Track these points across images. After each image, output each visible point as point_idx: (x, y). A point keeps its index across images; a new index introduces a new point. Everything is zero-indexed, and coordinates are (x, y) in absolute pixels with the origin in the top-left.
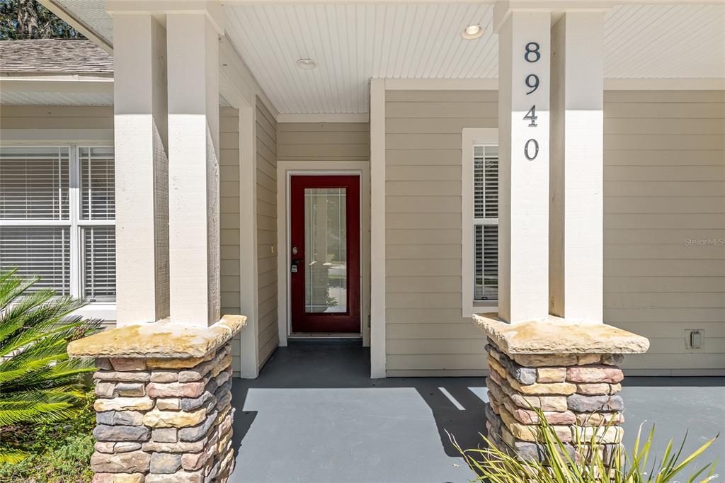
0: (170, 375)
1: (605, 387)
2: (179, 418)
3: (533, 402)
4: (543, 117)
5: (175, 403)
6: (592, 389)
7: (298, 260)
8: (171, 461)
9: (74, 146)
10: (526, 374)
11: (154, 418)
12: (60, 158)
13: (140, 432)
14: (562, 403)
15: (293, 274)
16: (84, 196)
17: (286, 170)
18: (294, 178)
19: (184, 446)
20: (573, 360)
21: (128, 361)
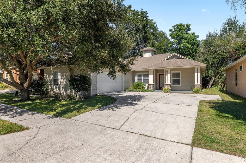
0: (152, 85)
4: (167, 74)
7: (159, 82)
17: (158, 74)
18: (159, 74)
21: (150, 84)
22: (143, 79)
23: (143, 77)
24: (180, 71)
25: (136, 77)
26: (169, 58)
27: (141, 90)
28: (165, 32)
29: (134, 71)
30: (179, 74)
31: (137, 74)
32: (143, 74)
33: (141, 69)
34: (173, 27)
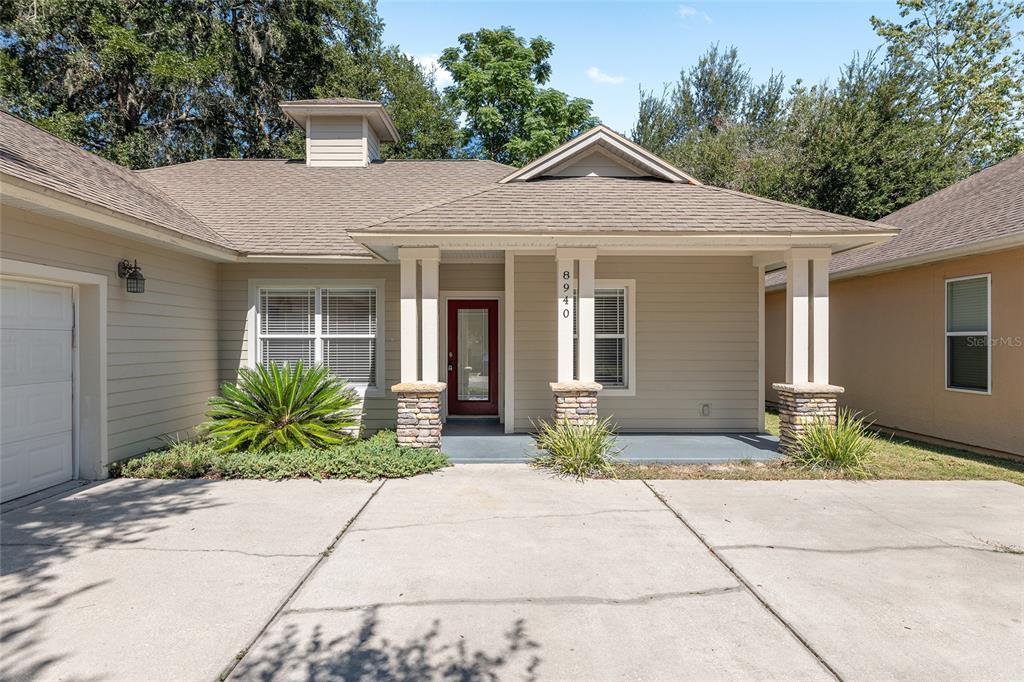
0: (426, 400)
1: (589, 405)
2: (430, 416)
3: (563, 410)
4: (571, 301)
5: (429, 410)
6: (585, 405)
7: (453, 362)
8: (427, 432)
9: (318, 288)
10: (560, 400)
11: (420, 416)
12: (309, 296)
13: (416, 421)
14: (573, 411)
15: (449, 371)
16: (324, 319)
17: (445, 297)
18: (450, 303)
19: (430, 427)
20: (578, 393)
21: (411, 394)
22: (318, 335)
23: (318, 318)
24: (632, 283)
25: (253, 317)
26: (546, 170)
27: (323, 459)
28: (415, 63)
29: (234, 259)
30: (622, 299)
31: (259, 288)
32: (318, 289)
33: (303, 248)
34: (461, 39)
